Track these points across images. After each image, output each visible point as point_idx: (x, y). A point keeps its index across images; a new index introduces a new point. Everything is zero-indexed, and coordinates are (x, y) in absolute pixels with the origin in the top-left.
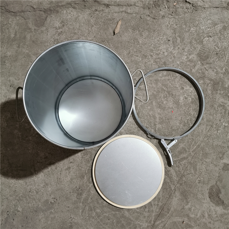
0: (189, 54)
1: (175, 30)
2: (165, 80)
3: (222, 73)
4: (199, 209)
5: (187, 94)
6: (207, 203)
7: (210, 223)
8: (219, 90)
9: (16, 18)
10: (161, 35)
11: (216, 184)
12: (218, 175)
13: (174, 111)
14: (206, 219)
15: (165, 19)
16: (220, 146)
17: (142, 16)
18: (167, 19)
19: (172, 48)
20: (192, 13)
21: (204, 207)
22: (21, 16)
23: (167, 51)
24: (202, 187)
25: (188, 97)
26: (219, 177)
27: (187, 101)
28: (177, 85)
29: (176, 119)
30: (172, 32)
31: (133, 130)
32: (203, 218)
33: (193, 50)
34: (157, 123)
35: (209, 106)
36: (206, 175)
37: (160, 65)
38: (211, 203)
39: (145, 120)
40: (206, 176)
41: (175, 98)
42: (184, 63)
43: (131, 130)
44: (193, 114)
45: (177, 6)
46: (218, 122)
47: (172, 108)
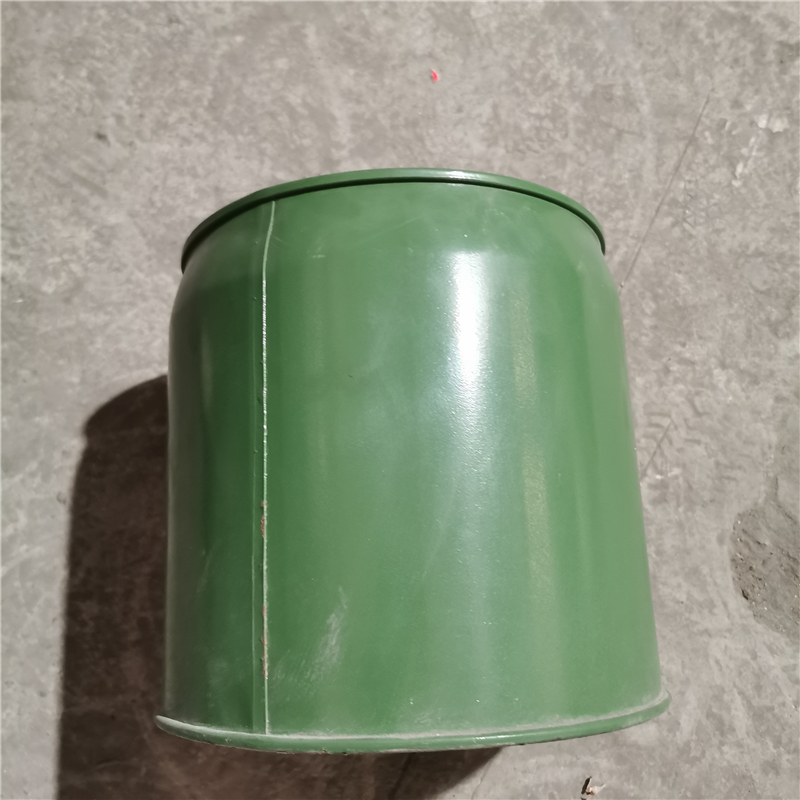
4: (686, 682)
6: (729, 631)
7: (772, 767)
11: (773, 496)
12: (774, 438)
13: (441, 71)
14: (739, 745)
16: (761, 254)
21: (717, 662)
24: (680, 525)
26: (783, 449)
29: (463, 115)
32: (722, 744)
34: (344, 153)
36: (698, 442)
38: (760, 627)
39: (264, 139)
40: (700, 450)
44: (564, 79)
46: (729, 115)
47: (430, 55)
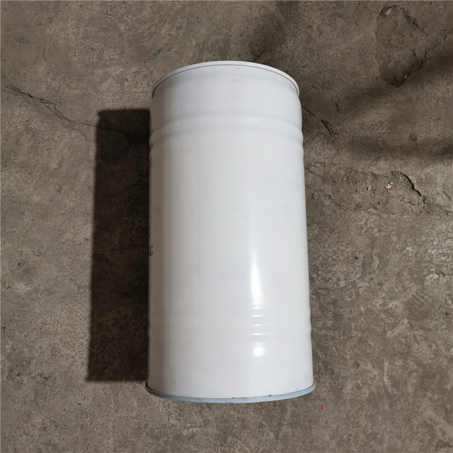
0: (390, 297)
1: (373, 240)
2: (325, 336)
3: (446, 357)
5: (362, 380)
8: (432, 390)
9: (70, 133)
10: (343, 244)
13: (326, 407)
15: (360, 213)
17: (316, 194)
18: (363, 214)
19: (358, 276)
20: (419, 217)
22: (81, 132)
23: (345, 279)
25: (364, 386)
27: (358, 395)
28: (346, 354)
29: (327, 425)
30: (367, 243)
31: (233, 423)
33: (399, 291)
34: (286, 423)
35: (401, 419)
37: (325, 303)
39: (263, 409)
41: (336, 382)
42: (374, 312)
43: (228, 421)
44: (364, 425)
45: (393, 192)
47: (324, 400)
